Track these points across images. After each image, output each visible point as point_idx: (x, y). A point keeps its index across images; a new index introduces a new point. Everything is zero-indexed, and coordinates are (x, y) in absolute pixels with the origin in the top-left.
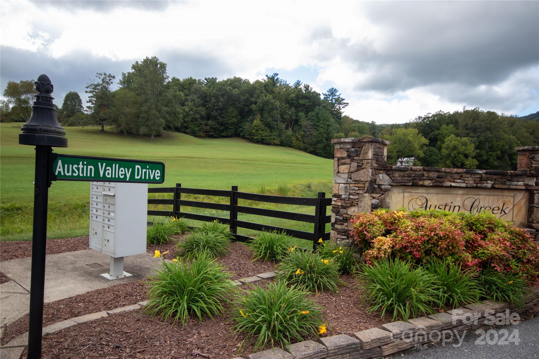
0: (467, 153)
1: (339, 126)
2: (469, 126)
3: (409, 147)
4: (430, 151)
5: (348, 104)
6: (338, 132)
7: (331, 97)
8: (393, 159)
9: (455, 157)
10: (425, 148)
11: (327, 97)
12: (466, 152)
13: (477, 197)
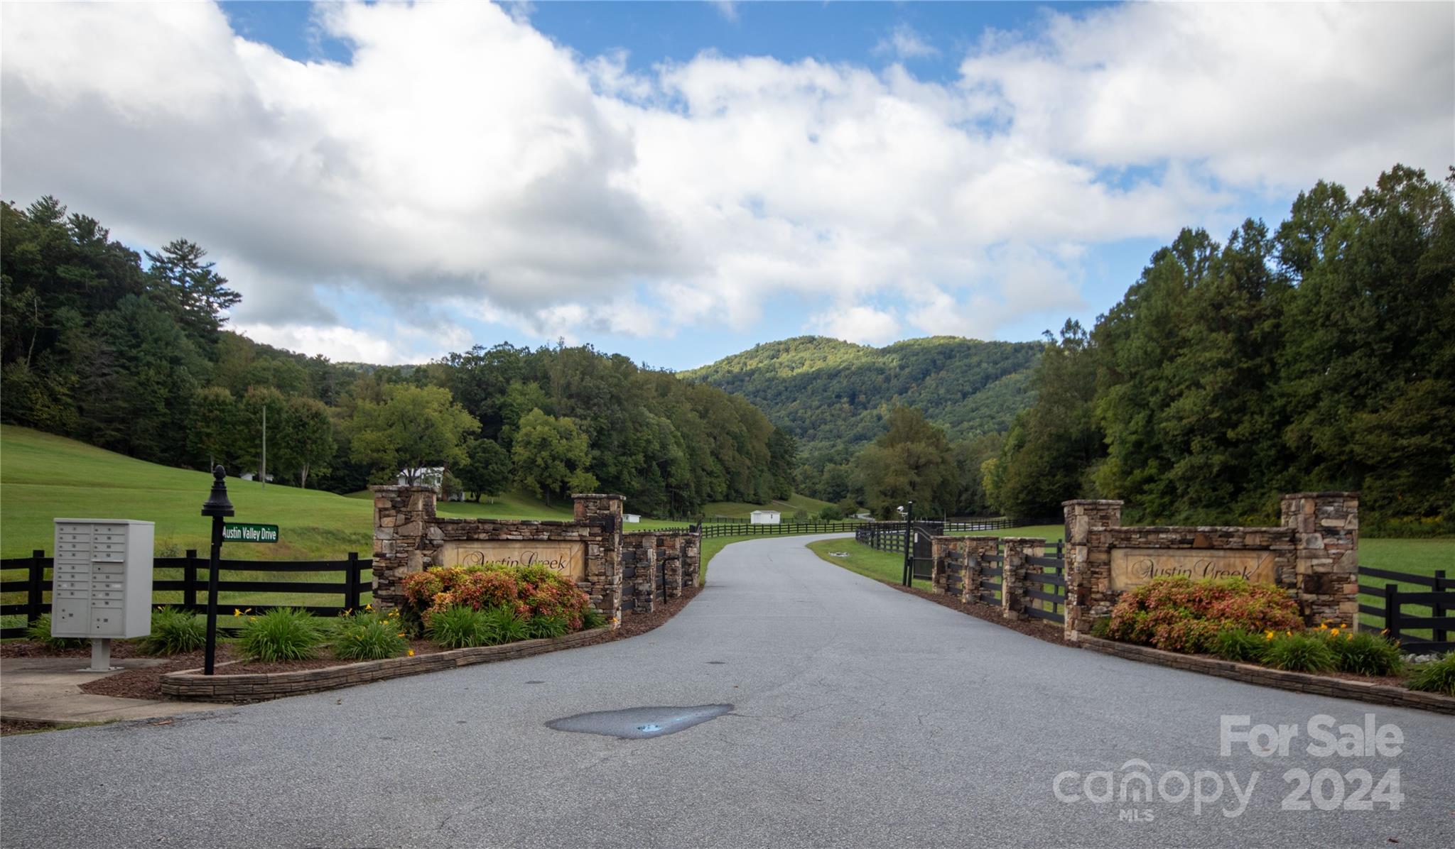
0: (573, 457)
1: (211, 364)
2: (574, 389)
3: (430, 437)
4: (485, 451)
5: (237, 295)
6: (208, 383)
7: (178, 270)
8: (388, 471)
9: (547, 467)
10: (472, 442)
11: (165, 268)
12: (570, 455)
13: (534, 551)
